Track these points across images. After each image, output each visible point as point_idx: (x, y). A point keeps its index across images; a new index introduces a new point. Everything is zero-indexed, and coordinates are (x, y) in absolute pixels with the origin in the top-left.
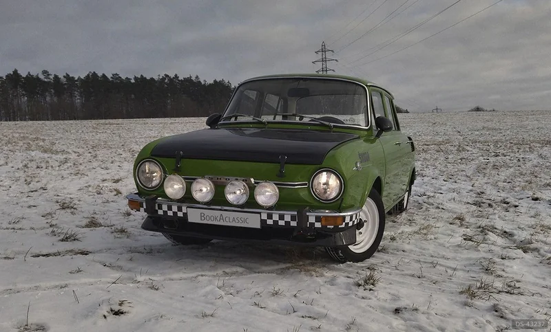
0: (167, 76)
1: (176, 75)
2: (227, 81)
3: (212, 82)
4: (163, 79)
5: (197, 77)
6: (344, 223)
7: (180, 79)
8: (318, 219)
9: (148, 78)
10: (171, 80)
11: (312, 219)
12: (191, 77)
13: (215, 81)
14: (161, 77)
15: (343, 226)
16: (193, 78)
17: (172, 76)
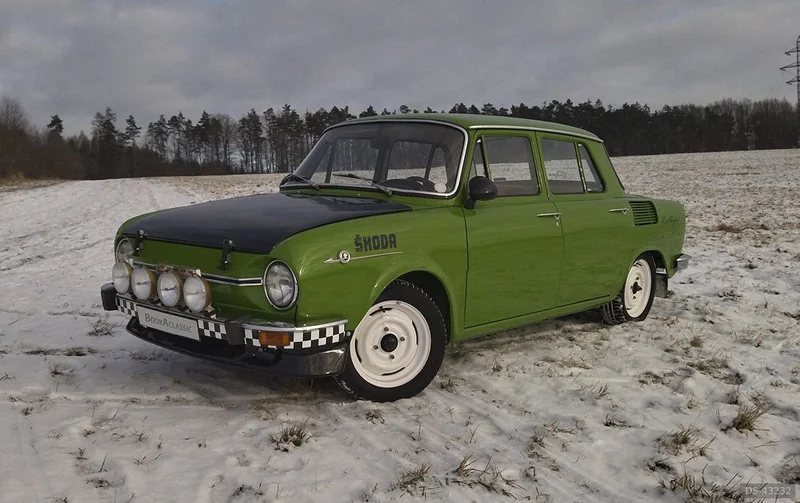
0: (555, 102)
1: (569, 101)
2: (642, 105)
3: (620, 107)
4: (551, 107)
5: (598, 102)
6: (292, 343)
7: (574, 105)
8: (256, 334)
9: (530, 107)
10: (561, 107)
11: (249, 334)
12: (589, 102)
13: (625, 106)
14: (547, 105)
15: (291, 346)
16: (593, 104)
17: (563, 102)
